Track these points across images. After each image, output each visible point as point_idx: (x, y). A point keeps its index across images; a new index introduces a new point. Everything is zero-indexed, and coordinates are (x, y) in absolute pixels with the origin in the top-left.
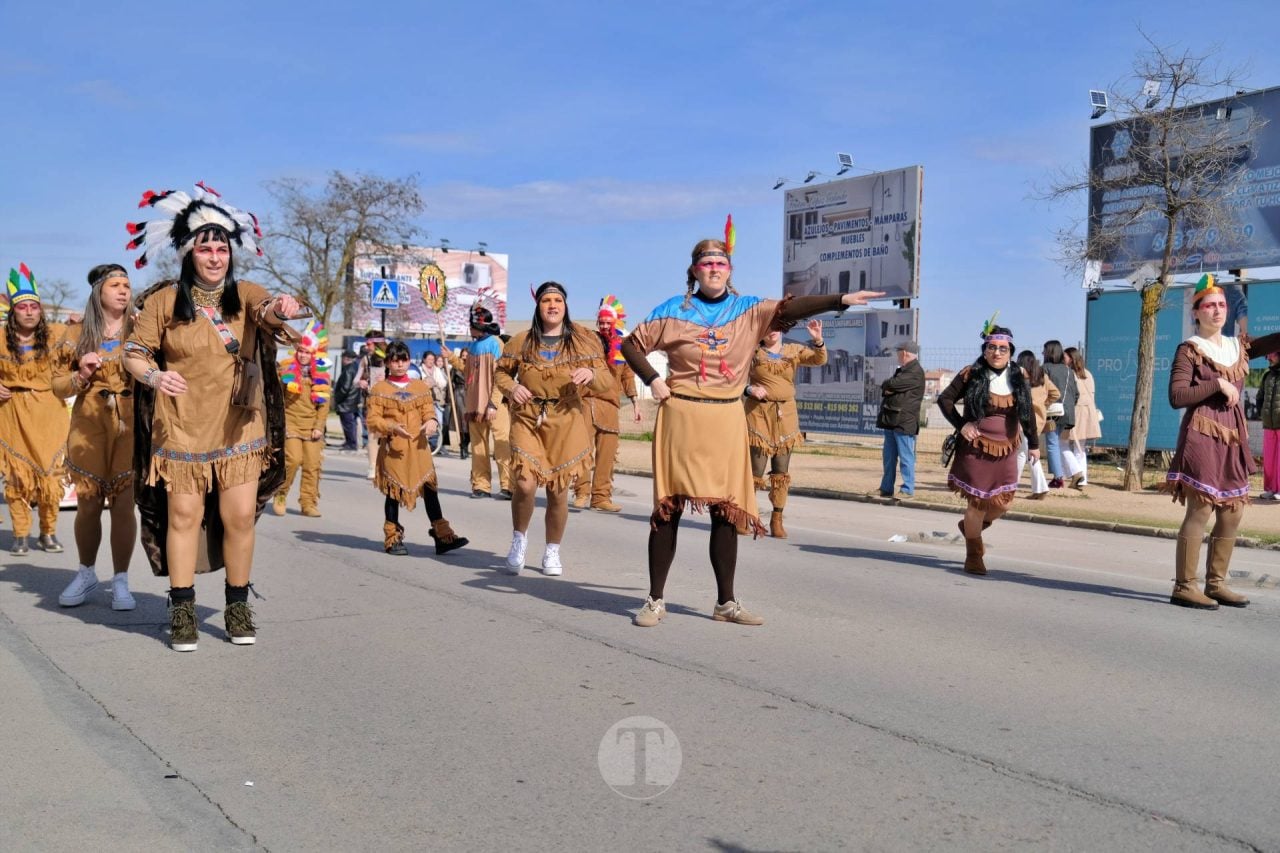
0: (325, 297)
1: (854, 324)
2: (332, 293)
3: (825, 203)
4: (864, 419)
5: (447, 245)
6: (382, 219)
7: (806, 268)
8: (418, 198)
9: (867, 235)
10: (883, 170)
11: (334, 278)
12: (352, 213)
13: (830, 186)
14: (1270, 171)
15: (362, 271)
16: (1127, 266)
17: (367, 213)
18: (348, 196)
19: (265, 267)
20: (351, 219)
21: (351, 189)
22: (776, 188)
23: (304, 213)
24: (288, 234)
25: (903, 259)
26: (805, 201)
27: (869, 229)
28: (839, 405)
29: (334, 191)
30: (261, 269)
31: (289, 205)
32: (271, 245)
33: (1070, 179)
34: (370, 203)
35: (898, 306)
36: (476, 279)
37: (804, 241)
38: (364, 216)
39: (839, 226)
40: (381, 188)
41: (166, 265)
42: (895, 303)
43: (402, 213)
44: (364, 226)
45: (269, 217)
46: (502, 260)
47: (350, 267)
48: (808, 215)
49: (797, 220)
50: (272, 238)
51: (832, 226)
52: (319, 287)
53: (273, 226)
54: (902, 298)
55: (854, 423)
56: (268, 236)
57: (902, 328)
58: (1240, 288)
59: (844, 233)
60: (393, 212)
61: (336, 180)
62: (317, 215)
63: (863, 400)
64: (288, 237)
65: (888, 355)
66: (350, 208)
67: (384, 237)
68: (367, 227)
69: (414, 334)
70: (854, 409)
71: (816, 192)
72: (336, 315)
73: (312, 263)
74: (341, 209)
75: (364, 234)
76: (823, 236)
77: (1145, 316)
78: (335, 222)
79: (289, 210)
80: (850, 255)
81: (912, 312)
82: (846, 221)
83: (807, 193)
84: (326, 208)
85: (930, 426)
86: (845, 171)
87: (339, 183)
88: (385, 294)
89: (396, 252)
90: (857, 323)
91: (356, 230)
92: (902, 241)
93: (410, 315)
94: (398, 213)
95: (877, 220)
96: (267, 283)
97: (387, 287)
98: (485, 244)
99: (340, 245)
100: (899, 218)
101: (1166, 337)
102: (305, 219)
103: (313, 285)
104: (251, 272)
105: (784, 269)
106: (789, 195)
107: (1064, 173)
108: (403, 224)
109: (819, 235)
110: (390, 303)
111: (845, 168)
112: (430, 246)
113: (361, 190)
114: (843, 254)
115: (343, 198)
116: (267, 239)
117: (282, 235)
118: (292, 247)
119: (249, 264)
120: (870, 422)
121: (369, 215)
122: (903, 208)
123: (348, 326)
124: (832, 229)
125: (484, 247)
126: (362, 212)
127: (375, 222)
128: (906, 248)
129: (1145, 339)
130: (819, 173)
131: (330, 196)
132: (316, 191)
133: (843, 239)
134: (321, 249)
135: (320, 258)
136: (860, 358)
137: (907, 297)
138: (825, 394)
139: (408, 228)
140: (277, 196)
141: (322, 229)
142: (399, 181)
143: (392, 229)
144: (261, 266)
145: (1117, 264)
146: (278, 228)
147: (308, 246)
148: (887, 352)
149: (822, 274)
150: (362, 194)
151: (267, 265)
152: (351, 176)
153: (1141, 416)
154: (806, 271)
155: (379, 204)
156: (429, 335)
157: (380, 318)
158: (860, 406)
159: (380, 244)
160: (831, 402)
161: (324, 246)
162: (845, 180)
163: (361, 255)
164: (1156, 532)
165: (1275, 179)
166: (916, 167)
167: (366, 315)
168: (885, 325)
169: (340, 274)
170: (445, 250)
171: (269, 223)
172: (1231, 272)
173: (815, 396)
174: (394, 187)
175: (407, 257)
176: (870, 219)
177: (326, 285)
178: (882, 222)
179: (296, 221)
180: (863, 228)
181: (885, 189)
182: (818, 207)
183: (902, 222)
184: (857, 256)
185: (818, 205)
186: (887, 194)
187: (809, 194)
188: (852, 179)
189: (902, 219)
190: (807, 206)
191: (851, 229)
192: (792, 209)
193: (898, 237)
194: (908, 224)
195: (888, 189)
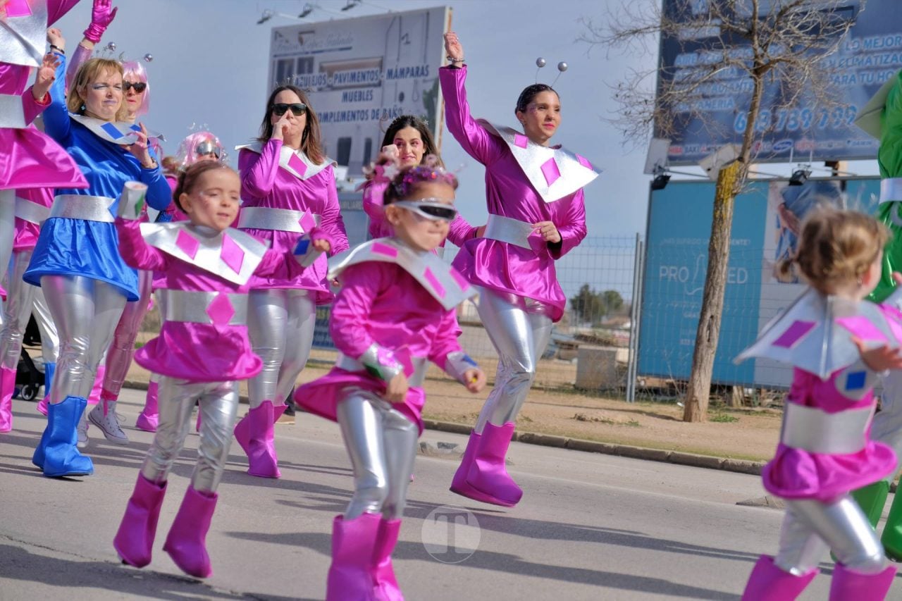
1: (354, 207)
3: (324, 48)
9: (376, 92)
10: (401, 10)
13: (333, 25)
14: (879, 41)
16: (702, 149)
22: (261, 22)
26: (295, 42)
27: (379, 84)
33: (636, 19)
39: (341, 79)
48: (301, 61)
49: (286, 67)
51: (332, 78)
58: (837, 184)
59: (346, 87)
71: (312, 32)
76: (320, 90)
77: (718, 202)
82: (350, 71)
83: (301, 33)
86: (351, 6)
92: (421, 104)
95: (390, 73)
100: (420, 72)
101: (745, 242)
106: (277, 34)
107: (629, 14)
109: (315, 88)
111: (352, 3)
114: (344, 115)
122: (425, 61)
124: (331, 81)
128: (426, 112)
129: (717, 230)
130: (318, 7)
133: (345, 96)
145: (688, 146)
153: (709, 328)
162: (352, 19)
164: (720, 462)
165: (885, 50)
166: (441, 10)
172: (828, 164)
176: (381, 71)
178: (396, 76)
180: (371, 82)
181: (403, 34)
182: (314, 52)
183: (421, 79)
184: (362, 119)
185: (315, 49)
186: (405, 41)
187: (303, 33)
188: (361, 18)
189: (423, 74)
190: (300, 49)
191: (356, 83)
192: (278, 53)
193: (416, 98)
194: (429, 81)
195: (407, 35)
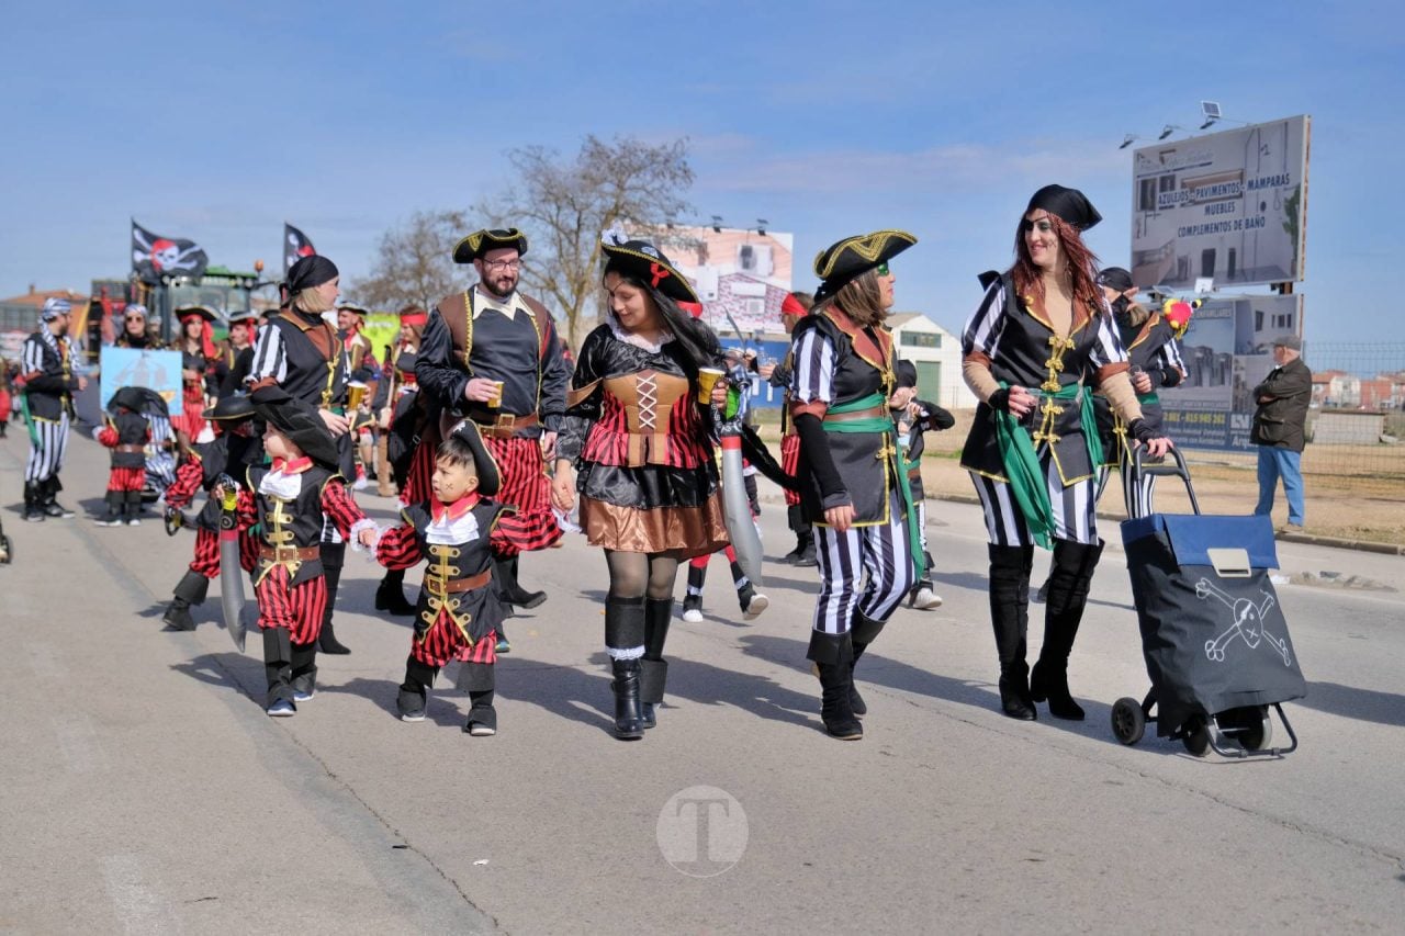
0: (576, 286)
1: (1220, 314)
2: (584, 283)
3: (1184, 165)
4: (1233, 432)
5: (719, 223)
6: (644, 193)
7: (1162, 245)
8: (687, 168)
9: (1238, 203)
10: (1258, 123)
11: (586, 265)
12: (608, 187)
13: (1191, 143)
17: (626, 186)
18: (604, 167)
20: (607, 194)
21: (608, 157)
22: (1123, 147)
23: (552, 188)
24: (532, 212)
25: (1284, 232)
26: (1156, 161)
27: (1241, 196)
28: (1201, 416)
29: (588, 161)
31: (534, 177)
34: (630, 175)
35: (1277, 291)
36: (755, 264)
37: (1158, 211)
38: (623, 190)
39: (1202, 193)
40: (642, 156)
41: (391, 251)
42: (1273, 288)
43: (667, 186)
44: (621, 202)
45: (512, 193)
48: (1163, 180)
49: (1150, 186)
50: (515, 217)
51: (1194, 193)
52: (568, 275)
54: (1283, 281)
55: (1219, 437)
57: (1281, 319)
59: (1208, 201)
60: (657, 184)
61: (590, 146)
62: (567, 189)
63: (1231, 410)
64: (533, 216)
65: (1264, 353)
66: (606, 181)
67: (646, 215)
68: (626, 203)
70: (1219, 420)
71: (1174, 151)
73: (561, 247)
74: (595, 182)
75: (622, 212)
76: (1182, 205)
78: (588, 197)
79: (534, 183)
80: (1216, 228)
81: (1295, 299)
82: (1211, 186)
83: (1162, 153)
84: (580, 181)
85: (1315, 441)
86: (1209, 124)
87: (594, 150)
89: (660, 233)
90: (1223, 313)
91: (612, 207)
92: (1283, 211)
94: (662, 186)
95: (1251, 184)
98: (765, 222)
99: (595, 225)
100: (1280, 181)
102: (553, 194)
103: (562, 273)
105: (1132, 247)
106: (1139, 156)
108: (668, 198)
109: (1177, 204)
111: (1210, 120)
112: (700, 225)
113: (619, 159)
114: (1207, 228)
115: (598, 169)
116: (509, 219)
117: (526, 214)
118: (537, 227)
120: (1240, 436)
122: (1285, 169)
124: (1193, 196)
125: (764, 225)
126: (620, 186)
127: (635, 197)
128: (1288, 219)
130: (1177, 128)
131: (583, 166)
132: (567, 161)
133: (1207, 210)
134: (571, 231)
135: (571, 241)
136: (1227, 356)
137: (1290, 280)
138: (1183, 401)
139: (674, 204)
140: (520, 166)
141: (574, 206)
143: (655, 205)
146: (522, 207)
147: (556, 225)
148: (1261, 349)
149: (1180, 252)
150: (622, 164)
152: (609, 143)
154: (1160, 250)
155: (640, 176)
158: (1228, 416)
159: (640, 223)
160: (1191, 412)
161: (575, 226)
162: (1211, 135)
166: (1302, 117)
168: (1260, 315)
169: (593, 260)
170: (717, 230)
171: (511, 200)
173: (1169, 403)
174: (658, 155)
175: (673, 239)
176: (1242, 183)
177: (577, 273)
178: (1257, 187)
179: (543, 197)
180: (1232, 194)
181: (1262, 146)
182: (1175, 170)
183: (1283, 186)
184: (1225, 230)
185: (1176, 167)
186: (1264, 152)
187: (1163, 154)
188: (1219, 134)
189: (1283, 182)
190: (1162, 168)
191: (1218, 196)
192: (1142, 173)
193: (1277, 206)
194: (1290, 189)
195: (1266, 146)
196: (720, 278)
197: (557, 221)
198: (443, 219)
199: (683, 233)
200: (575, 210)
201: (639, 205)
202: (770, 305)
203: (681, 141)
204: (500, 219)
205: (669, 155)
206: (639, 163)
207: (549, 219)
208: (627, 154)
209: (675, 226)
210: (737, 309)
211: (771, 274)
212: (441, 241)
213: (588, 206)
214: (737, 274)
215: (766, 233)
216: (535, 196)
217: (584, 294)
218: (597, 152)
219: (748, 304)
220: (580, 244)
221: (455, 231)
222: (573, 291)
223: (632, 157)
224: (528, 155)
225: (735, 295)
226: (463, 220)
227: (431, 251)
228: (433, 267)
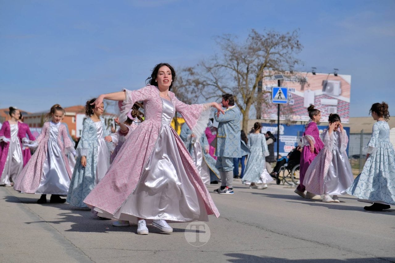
0: (246, 100)
2: (250, 98)
5: (315, 71)
6: (277, 56)
8: (299, 43)
11: (251, 89)
12: (261, 53)
15: (266, 85)
17: (270, 52)
18: (259, 43)
19: (213, 84)
20: (260, 56)
21: (261, 39)
23: (234, 53)
24: (226, 65)
29: (251, 41)
30: (211, 85)
31: (227, 48)
32: (216, 72)
34: (272, 47)
36: (331, 90)
38: (269, 54)
40: (278, 38)
43: (290, 52)
44: (268, 60)
45: (216, 56)
46: (348, 78)
47: (260, 84)
50: (217, 68)
52: (243, 95)
53: (218, 61)
56: (215, 66)
60: (285, 51)
61: (253, 35)
62: (242, 54)
64: (226, 67)
66: (260, 50)
67: (280, 66)
68: (270, 60)
69: (296, 122)
72: (252, 111)
73: (239, 81)
74: (255, 51)
75: (268, 64)
78: (252, 57)
79: (227, 52)
84: (247, 50)
87: (254, 36)
88: (280, 95)
91: (263, 62)
93: (294, 111)
94: (287, 52)
96: (214, 93)
97: (281, 91)
98: (337, 70)
99: (255, 71)
102: (236, 57)
103: (239, 94)
104: (206, 87)
108: (290, 58)
110: (283, 101)
113: (267, 39)
115: (257, 45)
116: (215, 68)
117: (222, 66)
118: (228, 73)
119: (204, 83)
121: (272, 53)
123: (259, 117)
125: (337, 71)
127: (274, 57)
131: (249, 43)
134: (244, 73)
135: (244, 78)
139: (293, 60)
140: (220, 44)
141: (245, 61)
142: (288, 33)
143: (284, 61)
144: (211, 83)
146: (221, 62)
147: (237, 72)
150: (267, 42)
151: (215, 83)
155: (277, 47)
156: (305, 122)
157: (277, 112)
159: (277, 69)
161: (246, 71)
163: (267, 76)
167: (269, 110)
169: (254, 87)
170: (314, 74)
171: (216, 60)
174: (285, 37)
175: (293, 77)
177: (247, 93)
179: (231, 58)
196: (316, 97)
197: (238, 69)
198: (185, 70)
199: (298, 74)
200: (246, 64)
201: (276, 61)
202: (340, 109)
203: (296, 31)
204: (211, 68)
205: (291, 37)
206: (276, 41)
207: (233, 68)
208: (270, 37)
209: (293, 72)
210: (324, 111)
211: (340, 95)
212: (183, 80)
213: (252, 62)
214: (323, 95)
215: (338, 75)
216: (227, 57)
217: (250, 104)
218: (256, 37)
219: (329, 110)
220: (248, 80)
221: (190, 76)
222: (245, 103)
223: (273, 39)
224: (224, 39)
225: (323, 105)
226: (193, 71)
227: (178, 85)
228: (180, 93)
